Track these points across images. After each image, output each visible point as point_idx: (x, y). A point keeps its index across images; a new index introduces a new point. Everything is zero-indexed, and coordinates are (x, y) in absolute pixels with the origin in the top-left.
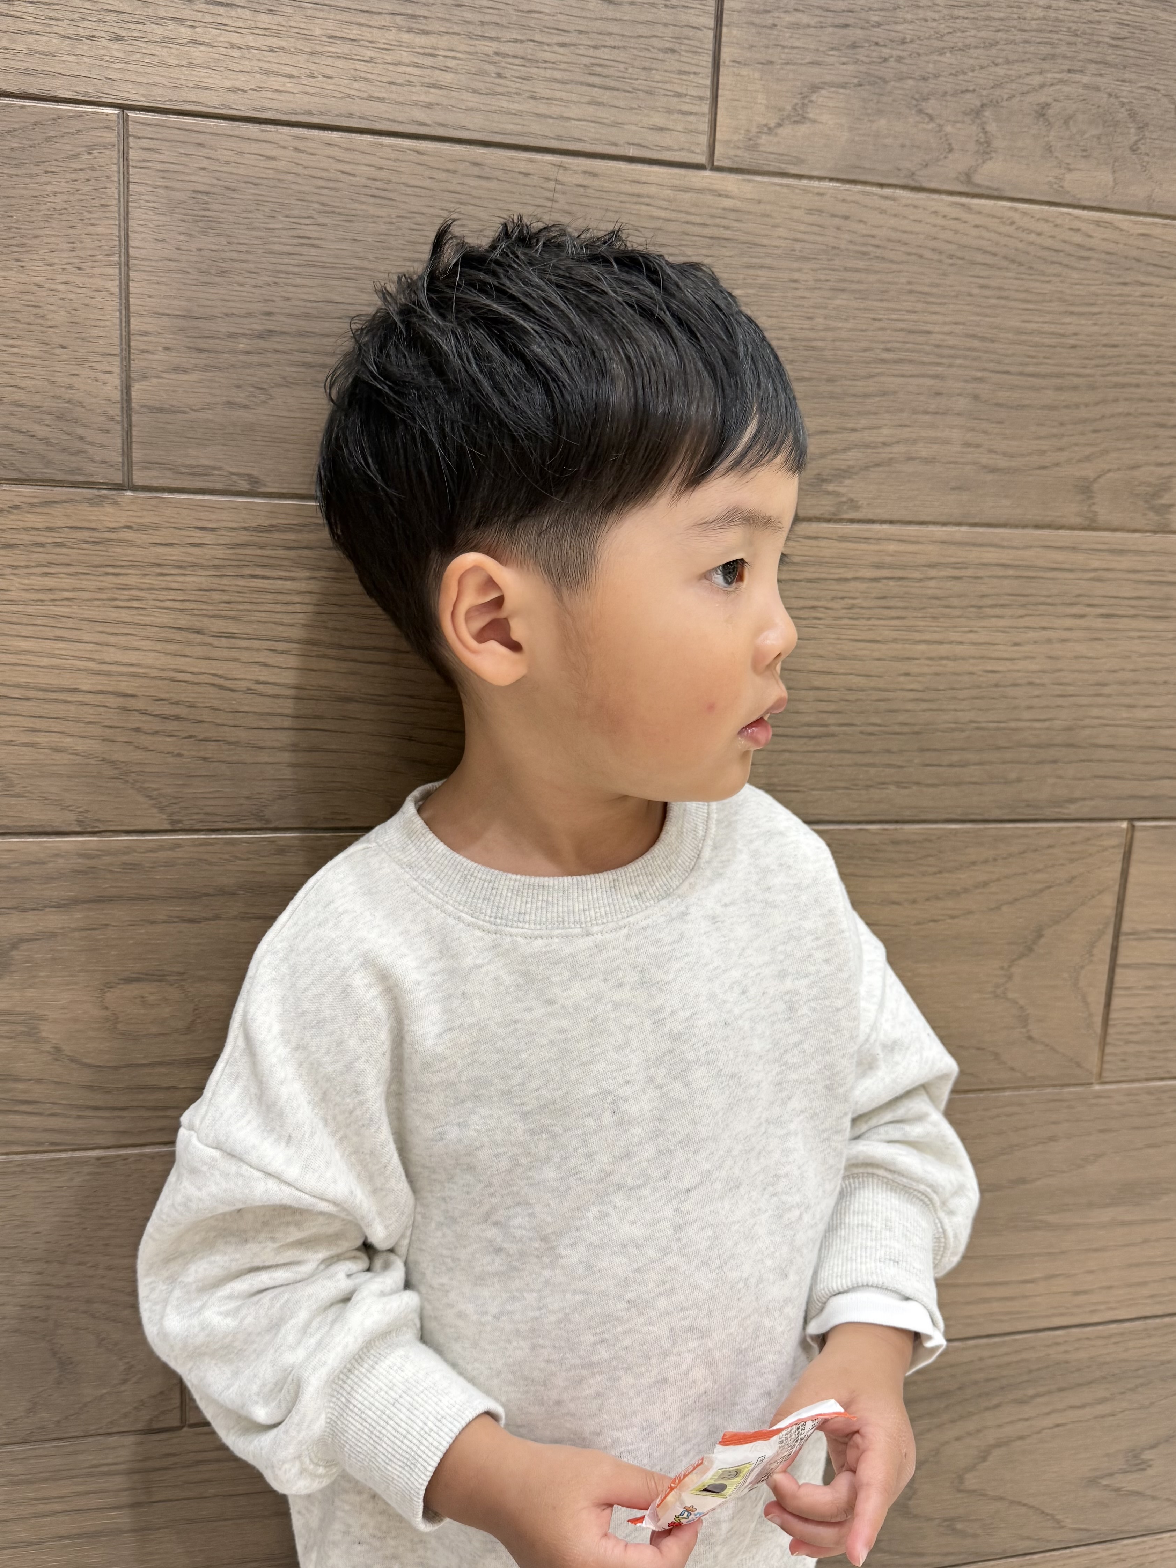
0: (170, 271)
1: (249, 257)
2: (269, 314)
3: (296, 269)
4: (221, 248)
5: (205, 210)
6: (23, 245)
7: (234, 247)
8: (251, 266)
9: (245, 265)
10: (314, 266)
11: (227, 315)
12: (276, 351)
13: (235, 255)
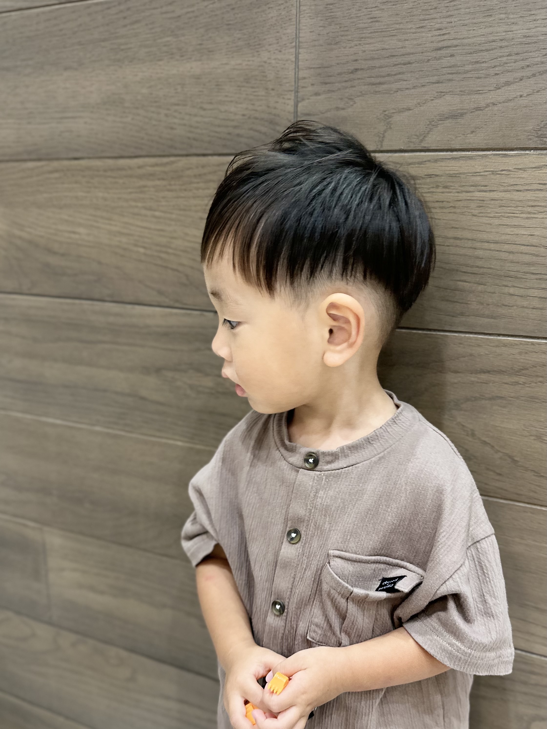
0: (315, 46)
1: (348, 33)
2: (356, 60)
3: (369, 35)
4: (336, 30)
5: (330, 13)
6: (259, 44)
7: (342, 29)
8: (349, 37)
9: (346, 37)
10: (377, 32)
11: (338, 64)
12: (359, 79)
13: (343, 33)
